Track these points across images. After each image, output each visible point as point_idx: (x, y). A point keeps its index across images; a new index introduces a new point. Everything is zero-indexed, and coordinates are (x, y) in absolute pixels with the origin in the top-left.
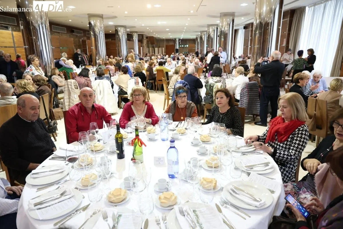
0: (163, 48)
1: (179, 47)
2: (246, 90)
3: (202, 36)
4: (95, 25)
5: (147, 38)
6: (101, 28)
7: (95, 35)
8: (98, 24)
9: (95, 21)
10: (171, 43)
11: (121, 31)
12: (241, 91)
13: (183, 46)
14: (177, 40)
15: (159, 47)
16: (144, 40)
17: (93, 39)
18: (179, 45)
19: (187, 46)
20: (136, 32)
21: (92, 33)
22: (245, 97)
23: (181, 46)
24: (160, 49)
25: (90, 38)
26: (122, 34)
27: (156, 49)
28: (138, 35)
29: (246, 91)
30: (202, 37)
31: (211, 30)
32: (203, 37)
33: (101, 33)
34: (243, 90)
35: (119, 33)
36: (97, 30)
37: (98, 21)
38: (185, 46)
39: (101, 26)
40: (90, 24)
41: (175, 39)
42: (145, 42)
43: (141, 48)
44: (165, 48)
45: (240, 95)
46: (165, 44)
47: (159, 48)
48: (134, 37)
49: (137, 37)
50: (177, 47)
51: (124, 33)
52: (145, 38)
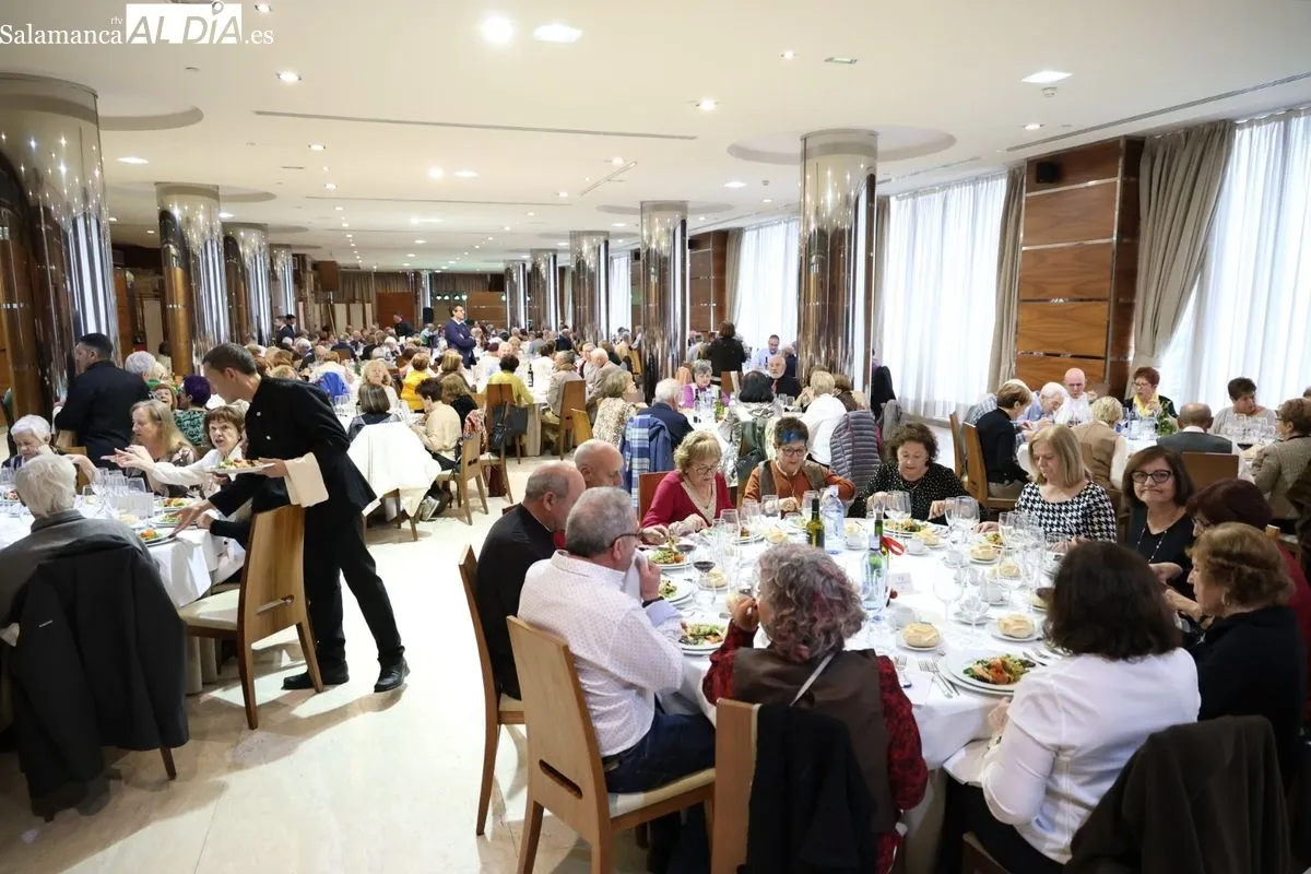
0: (368, 307)
1: (434, 302)
2: (847, 433)
3: (539, 265)
4: (188, 221)
5: (316, 266)
6: (212, 231)
7: (187, 256)
8: (201, 217)
9: (186, 208)
10: (398, 288)
11: (247, 241)
12: (834, 437)
13: (447, 298)
14: (425, 274)
15: (350, 301)
16: (308, 275)
17: (178, 273)
18: (431, 295)
19: (464, 297)
20: (288, 246)
21: (173, 251)
22: (848, 454)
23: (439, 298)
24: (356, 308)
25: (165, 269)
26: (253, 251)
27: (340, 309)
28: (293, 255)
29: (847, 437)
30: (538, 270)
31: (586, 248)
32: (543, 266)
33: (212, 249)
34: (838, 432)
35: (241, 250)
36: (194, 238)
37: (202, 207)
38: (457, 298)
39: (211, 222)
40: (165, 216)
41: (417, 274)
42: (310, 278)
43: (301, 304)
44: (375, 302)
45: (832, 449)
46: (373, 289)
47: (352, 306)
48: (279, 263)
49: (291, 262)
50: (424, 303)
51: (260, 249)
52: (309, 268)
